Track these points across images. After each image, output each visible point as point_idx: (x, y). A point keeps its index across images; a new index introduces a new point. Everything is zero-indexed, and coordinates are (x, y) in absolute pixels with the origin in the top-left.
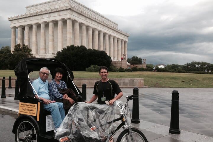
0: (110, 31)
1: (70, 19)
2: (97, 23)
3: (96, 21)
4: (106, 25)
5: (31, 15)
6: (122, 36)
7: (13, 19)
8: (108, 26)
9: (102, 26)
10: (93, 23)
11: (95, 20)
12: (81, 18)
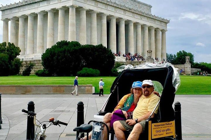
0: (135, 17)
1: (72, 6)
2: (113, 8)
3: (113, 5)
4: (129, 10)
5: (26, 3)
6: (157, 22)
7: (5, 9)
8: (133, 11)
9: (122, 12)
10: (108, 9)
11: (110, 4)
12: (90, 4)
